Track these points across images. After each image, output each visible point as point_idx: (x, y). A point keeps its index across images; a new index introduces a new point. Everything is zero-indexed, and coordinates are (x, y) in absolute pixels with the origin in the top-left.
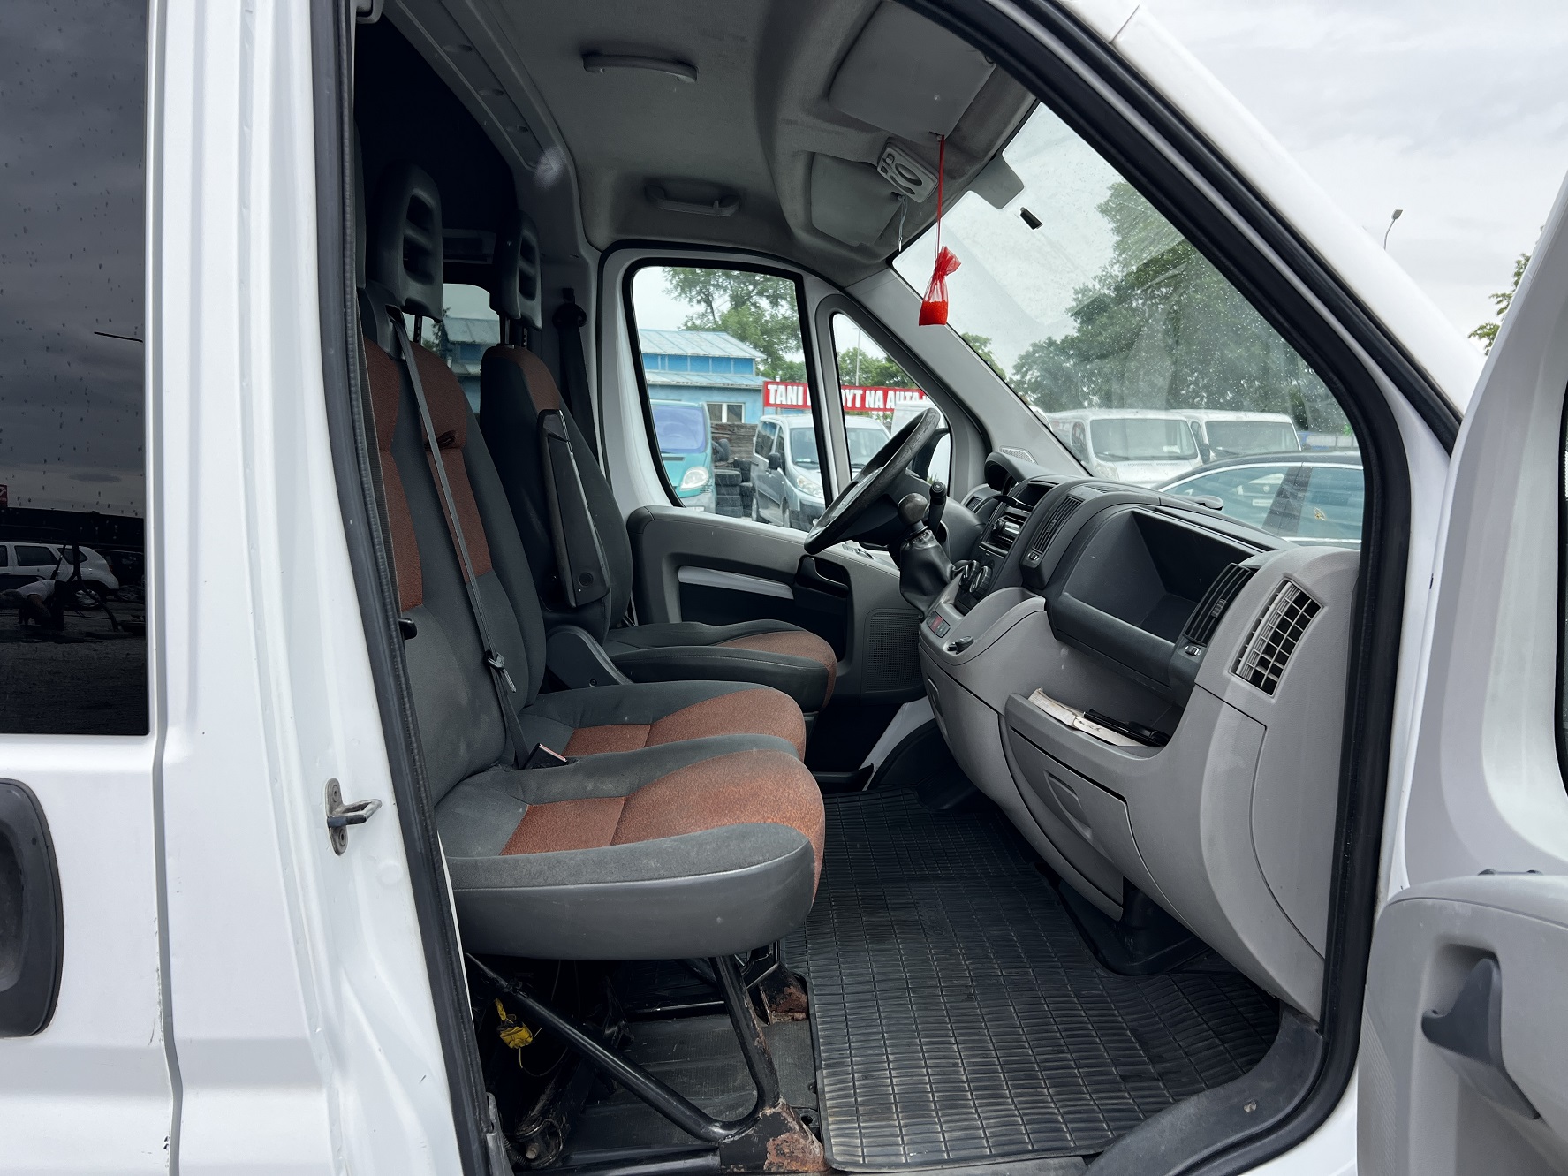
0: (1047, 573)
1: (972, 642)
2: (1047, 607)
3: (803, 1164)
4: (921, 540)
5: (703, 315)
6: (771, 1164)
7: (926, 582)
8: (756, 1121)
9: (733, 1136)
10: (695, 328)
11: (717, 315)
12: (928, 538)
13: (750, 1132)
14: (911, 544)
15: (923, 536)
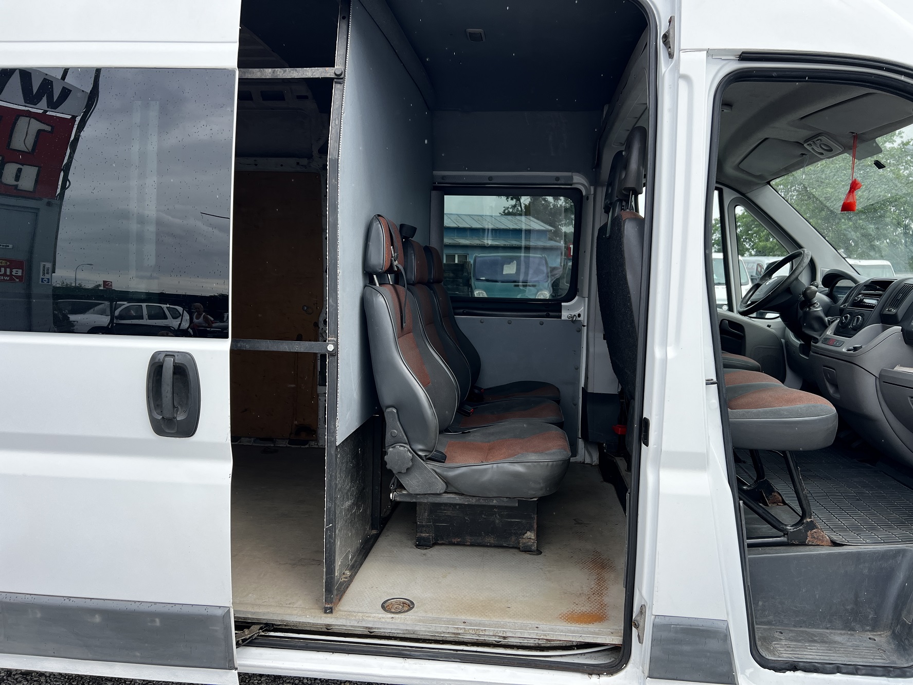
0: (900, 317)
1: (861, 347)
2: (902, 330)
3: (822, 542)
4: (814, 307)
5: (514, 206)
6: (809, 541)
7: (816, 325)
8: (803, 523)
9: (793, 529)
10: (509, 214)
11: (523, 206)
12: (818, 306)
13: (801, 527)
14: (810, 309)
15: (816, 305)
